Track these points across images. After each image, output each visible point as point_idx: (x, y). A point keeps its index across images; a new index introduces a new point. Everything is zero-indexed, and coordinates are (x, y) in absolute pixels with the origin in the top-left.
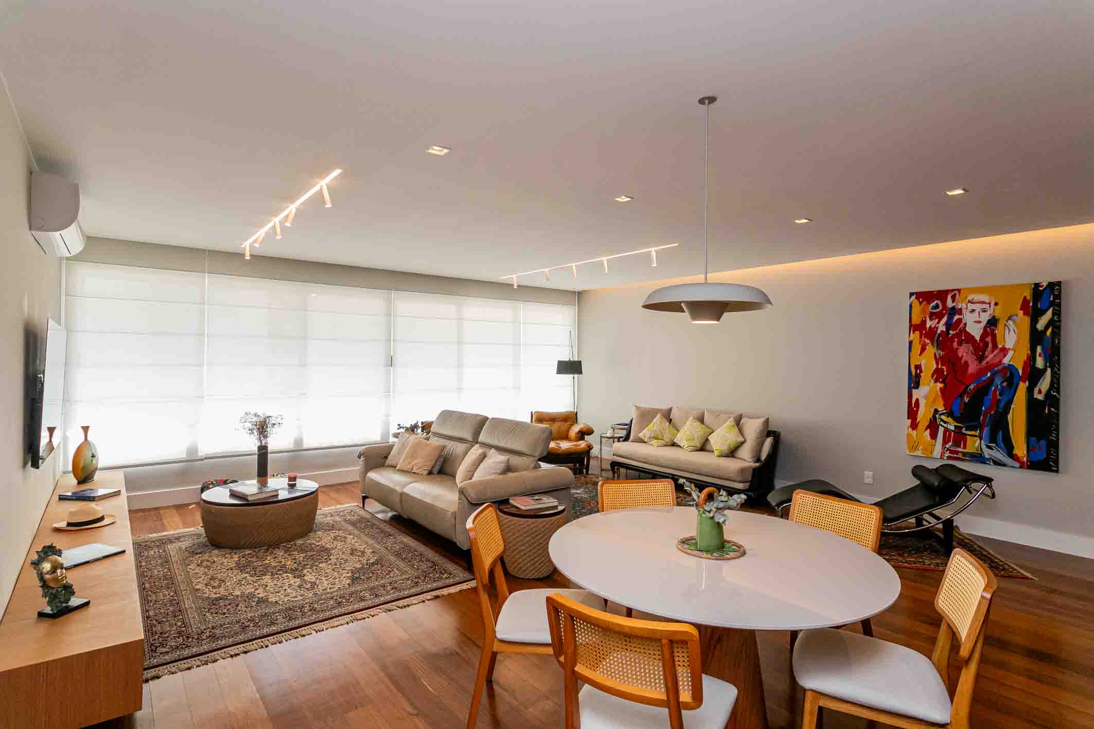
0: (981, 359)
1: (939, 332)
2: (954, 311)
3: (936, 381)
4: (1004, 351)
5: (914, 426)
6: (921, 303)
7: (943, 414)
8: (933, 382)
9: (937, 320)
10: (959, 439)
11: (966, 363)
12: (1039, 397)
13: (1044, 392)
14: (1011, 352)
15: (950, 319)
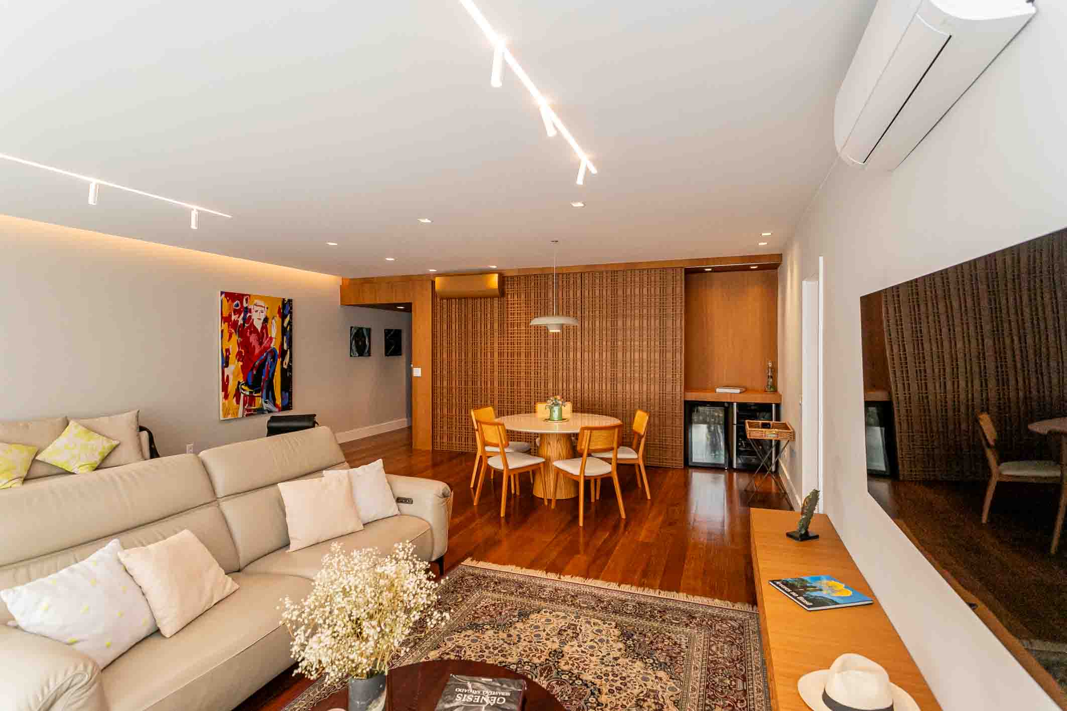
0: (261, 344)
1: (239, 324)
2: (247, 310)
3: (238, 361)
4: (271, 339)
5: (226, 397)
6: (228, 301)
7: (243, 384)
8: (236, 361)
9: (237, 316)
10: (251, 400)
11: (254, 346)
12: (285, 367)
13: (287, 363)
14: (274, 340)
15: (245, 315)
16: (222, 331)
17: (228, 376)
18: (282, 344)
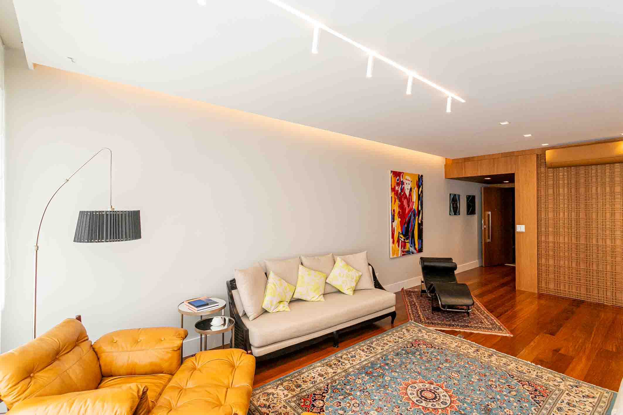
0: (409, 207)
1: (399, 193)
2: (403, 183)
3: (399, 218)
4: (413, 202)
6: (394, 177)
7: (401, 234)
11: (406, 208)
12: (420, 222)
13: (421, 220)
14: (414, 203)
15: (401, 187)
16: (392, 197)
18: (418, 206)
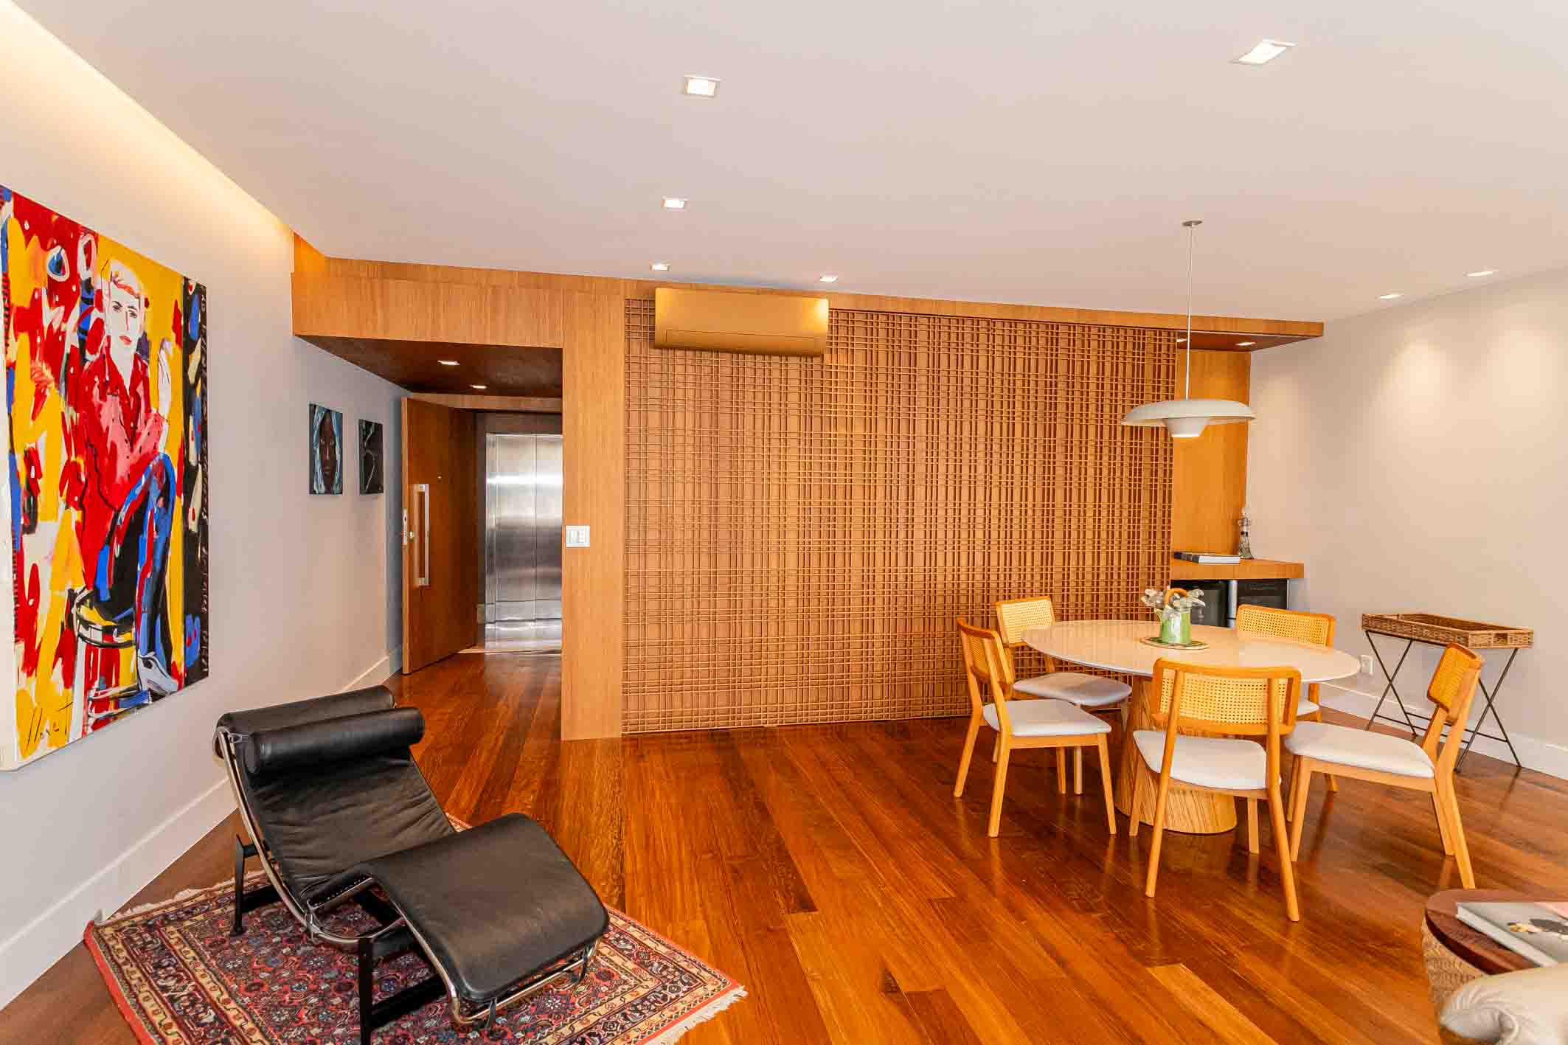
0: (133, 437)
1: (67, 350)
2: (91, 295)
3: (68, 503)
4: (158, 419)
5: (30, 661)
6: (28, 235)
7: (83, 600)
8: (63, 505)
9: (60, 310)
10: (107, 661)
11: (114, 445)
12: (193, 526)
13: (197, 515)
14: (165, 425)
15: (85, 315)
16: (11, 367)
17: (35, 569)
18: (185, 447)
